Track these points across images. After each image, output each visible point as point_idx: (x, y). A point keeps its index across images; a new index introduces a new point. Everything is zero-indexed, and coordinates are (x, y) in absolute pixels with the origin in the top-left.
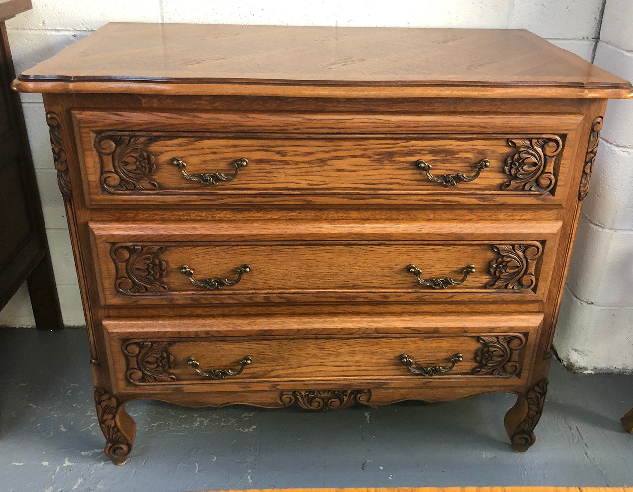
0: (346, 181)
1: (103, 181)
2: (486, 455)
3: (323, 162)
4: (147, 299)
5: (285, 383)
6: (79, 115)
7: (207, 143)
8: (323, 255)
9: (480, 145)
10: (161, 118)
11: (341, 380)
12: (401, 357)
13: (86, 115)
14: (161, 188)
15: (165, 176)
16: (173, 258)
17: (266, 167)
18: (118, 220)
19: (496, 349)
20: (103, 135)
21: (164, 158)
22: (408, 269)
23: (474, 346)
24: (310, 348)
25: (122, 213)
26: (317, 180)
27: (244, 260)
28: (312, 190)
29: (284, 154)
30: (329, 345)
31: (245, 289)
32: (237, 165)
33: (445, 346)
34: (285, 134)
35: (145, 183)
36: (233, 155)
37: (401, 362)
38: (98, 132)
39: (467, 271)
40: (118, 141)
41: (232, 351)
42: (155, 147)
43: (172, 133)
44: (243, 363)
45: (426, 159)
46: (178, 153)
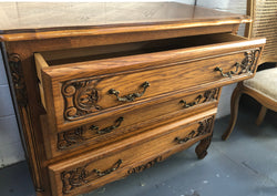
3: (181, 76)
7: (129, 76)
14: (101, 109)
15: (105, 101)
17: (156, 84)
21: (104, 91)
29: (164, 75)
32: (144, 86)
33: (190, 129)
35: (93, 109)
36: (142, 81)
38: (64, 83)
40: (77, 85)
46: (113, 86)
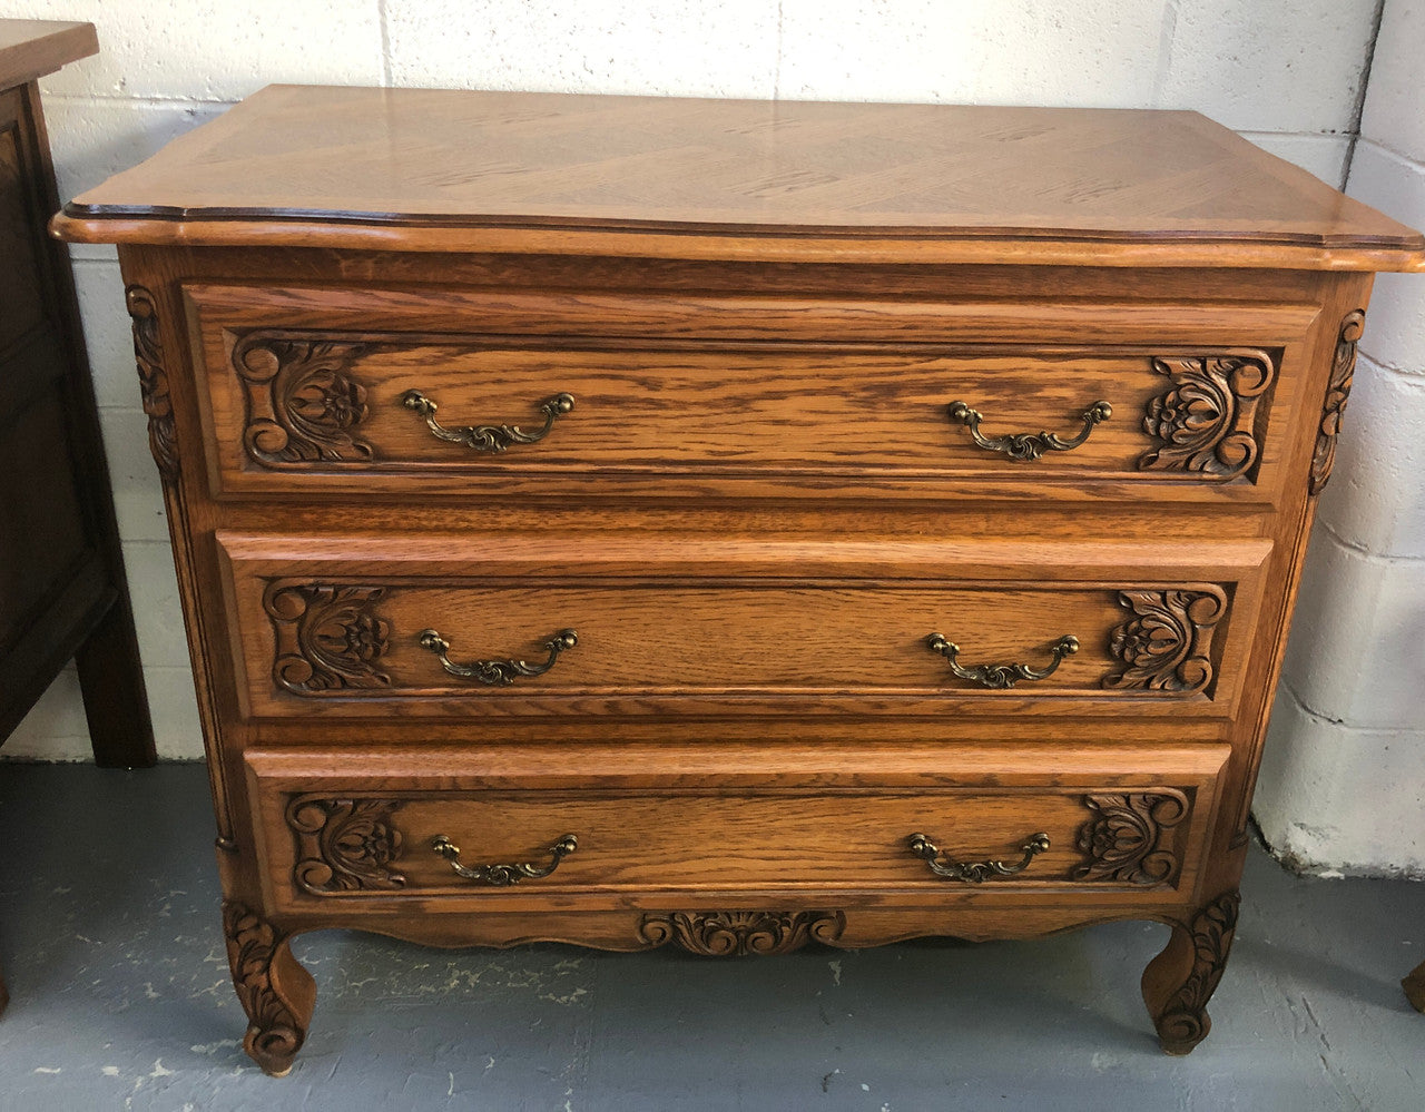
0: (793, 446)
1: (251, 442)
2: (1100, 1060)
3: (741, 403)
4: (345, 705)
5: (650, 896)
6: (196, 294)
7: (484, 358)
8: (740, 610)
9: (1092, 370)
10: (382, 302)
11: (777, 890)
12: (911, 840)
13: (216, 294)
14: (378, 458)
15: (390, 431)
16: (403, 614)
17: (615, 413)
18: (283, 529)
19: (1124, 824)
20: (251, 337)
21: (386, 392)
22: (929, 642)
23: (1075, 816)
24: (708, 817)
25: (295, 511)
26: (728, 443)
27: (561, 619)
28: (719, 466)
29: (655, 385)
30: (752, 812)
31: (564, 682)
32: (550, 409)
33: (1011, 817)
34: (656, 341)
35: (344, 447)
36: (543, 385)
37: (911, 850)
38: (241, 333)
39: (1059, 649)
40: (285, 353)
41: (532, 823)
42: (369, 367)
43: (403, 336)
44: (557, 850)
45: (970, 400)
46: (417, 381)
